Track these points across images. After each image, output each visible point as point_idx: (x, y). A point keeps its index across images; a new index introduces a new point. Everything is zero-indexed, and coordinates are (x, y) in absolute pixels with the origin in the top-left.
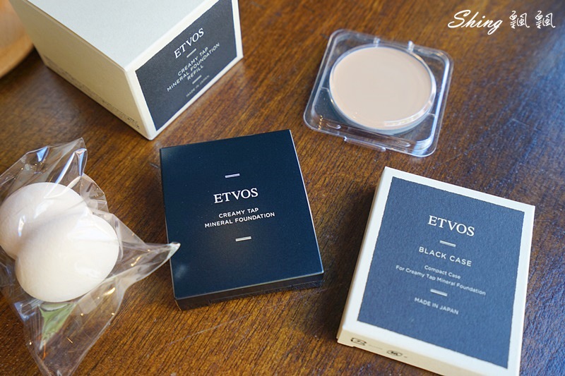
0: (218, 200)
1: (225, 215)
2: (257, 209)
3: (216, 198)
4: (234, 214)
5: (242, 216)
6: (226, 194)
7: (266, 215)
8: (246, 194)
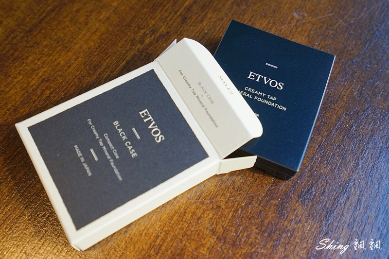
0: (251, 77)
1: (250, 90)
2: (275, 99)
3: (250, 75)
4: (256, 92)
5: (262, 97)
6: (260, 76)
7: (279, 107)
8: (274, 84)
